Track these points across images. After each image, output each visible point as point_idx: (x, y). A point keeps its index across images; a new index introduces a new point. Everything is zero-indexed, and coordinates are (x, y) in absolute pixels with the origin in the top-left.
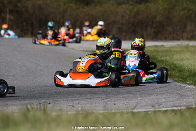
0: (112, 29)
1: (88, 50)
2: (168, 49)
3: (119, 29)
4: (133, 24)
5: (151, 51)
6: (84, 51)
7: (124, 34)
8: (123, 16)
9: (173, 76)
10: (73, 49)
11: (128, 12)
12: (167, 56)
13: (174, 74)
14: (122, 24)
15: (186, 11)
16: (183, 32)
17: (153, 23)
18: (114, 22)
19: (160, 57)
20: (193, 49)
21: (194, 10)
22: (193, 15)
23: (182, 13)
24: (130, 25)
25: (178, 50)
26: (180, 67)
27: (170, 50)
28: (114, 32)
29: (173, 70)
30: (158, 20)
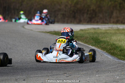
0: (58, 14)
1: (42, 31)
2: (105, 31)
3: (63, 15)
4: (73, 11)
5: (92, 33)
6: (40, 32)
7: (66, 19)
8: (66, 6)
9: (116, 54)
10: (31, 30)
11: (70, 2)
12: (107, 38)
13: (116, 53)
14: (65, 11)
15: (113, 2)
16: (111, 17)
17: (88, 11)
18: (59, 10)
19: (101, 38)
20: (124, 32)
21: (119, 2)
22: (118, 5)
23: (110, 3)
24: (71, 12)
25: (112, 32)
26: (120, 47)
27: (106, 32)
28: (60, 17)
29: (115, 49)
30: (92, 8)
